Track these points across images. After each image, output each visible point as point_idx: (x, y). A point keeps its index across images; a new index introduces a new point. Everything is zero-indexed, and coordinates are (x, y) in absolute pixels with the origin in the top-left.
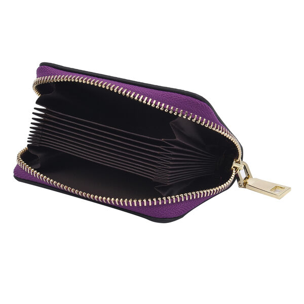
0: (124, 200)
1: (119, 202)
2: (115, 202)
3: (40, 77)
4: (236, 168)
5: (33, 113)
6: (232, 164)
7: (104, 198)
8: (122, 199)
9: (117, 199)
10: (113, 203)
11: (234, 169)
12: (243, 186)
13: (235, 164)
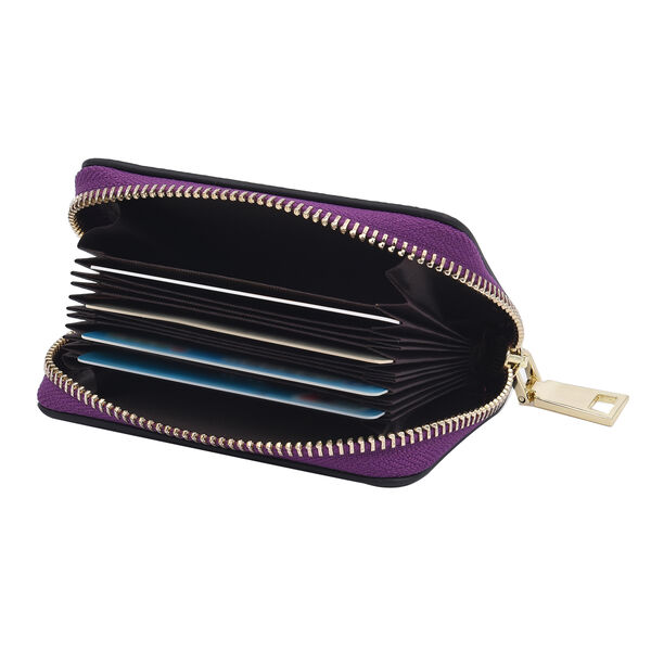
0: (304, 445)
1: (294, 450)
2: (283, 450)
3: (83, 192)
4: (512, 365)
5: (73, 273)
6: (505, 358)
7: (259, 444)
8: (299, 444)
9: (289, 445)
10: (280, 452)
11: (509, 366)
12: (527, 401)
13: (510, 358)
